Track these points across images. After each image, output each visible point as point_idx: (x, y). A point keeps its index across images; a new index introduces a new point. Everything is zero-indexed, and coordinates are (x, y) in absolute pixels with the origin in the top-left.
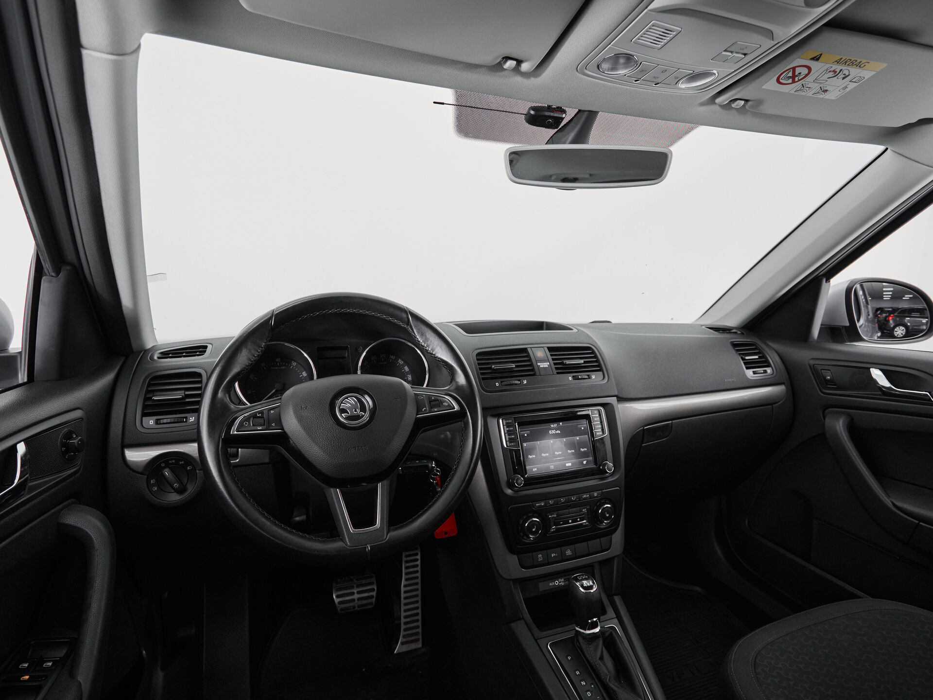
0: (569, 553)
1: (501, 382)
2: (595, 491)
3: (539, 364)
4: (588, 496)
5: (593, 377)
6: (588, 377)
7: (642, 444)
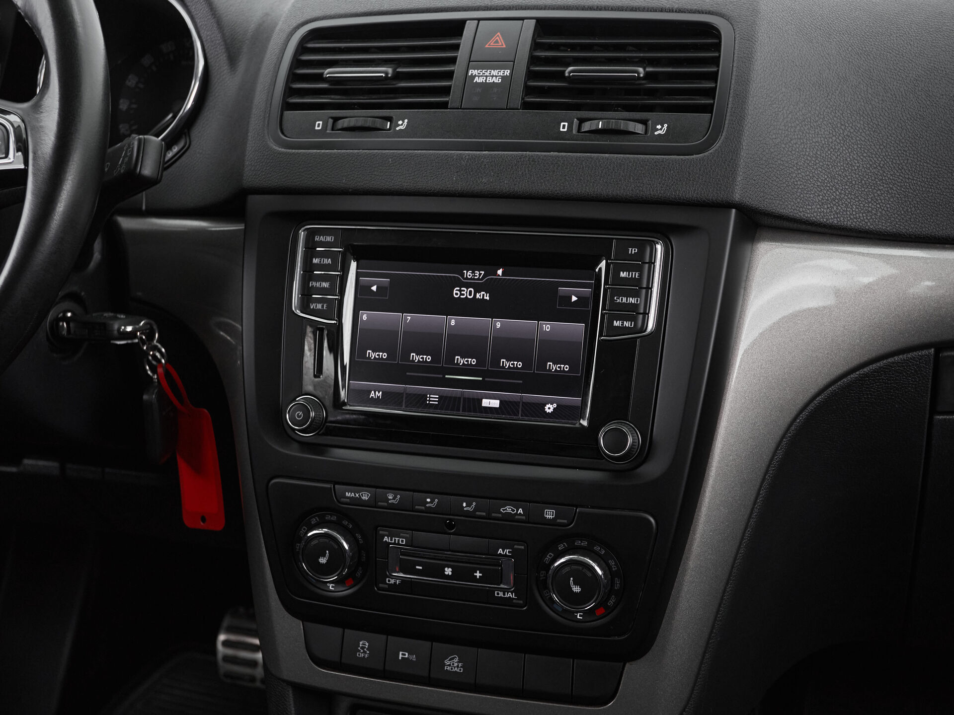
0: (453, 665)
1: (336, 119)
2: (550, 504)
3: (475, 72)
4: (520, 511)
5: (661, 130)
6: (639, 128)
7: (934, 411)
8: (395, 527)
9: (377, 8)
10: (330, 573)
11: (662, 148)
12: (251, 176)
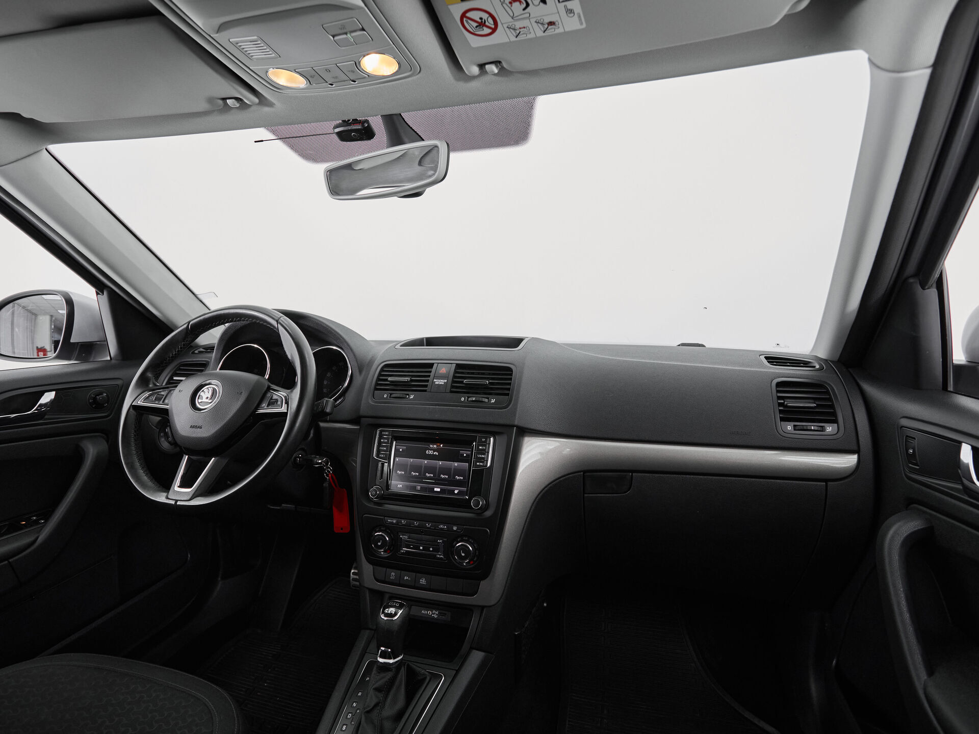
0: (423, 581)
1: (391, 394)
2: (455, 525)
3: (436, 380)
4: (445, 527)
5: (493, 401)
6: (486, 400)
7: (584, 493)
8: (404, 533)
9: (407, 358)
10: (381, 549)
11: (493, 407)
12: (364, 411)
